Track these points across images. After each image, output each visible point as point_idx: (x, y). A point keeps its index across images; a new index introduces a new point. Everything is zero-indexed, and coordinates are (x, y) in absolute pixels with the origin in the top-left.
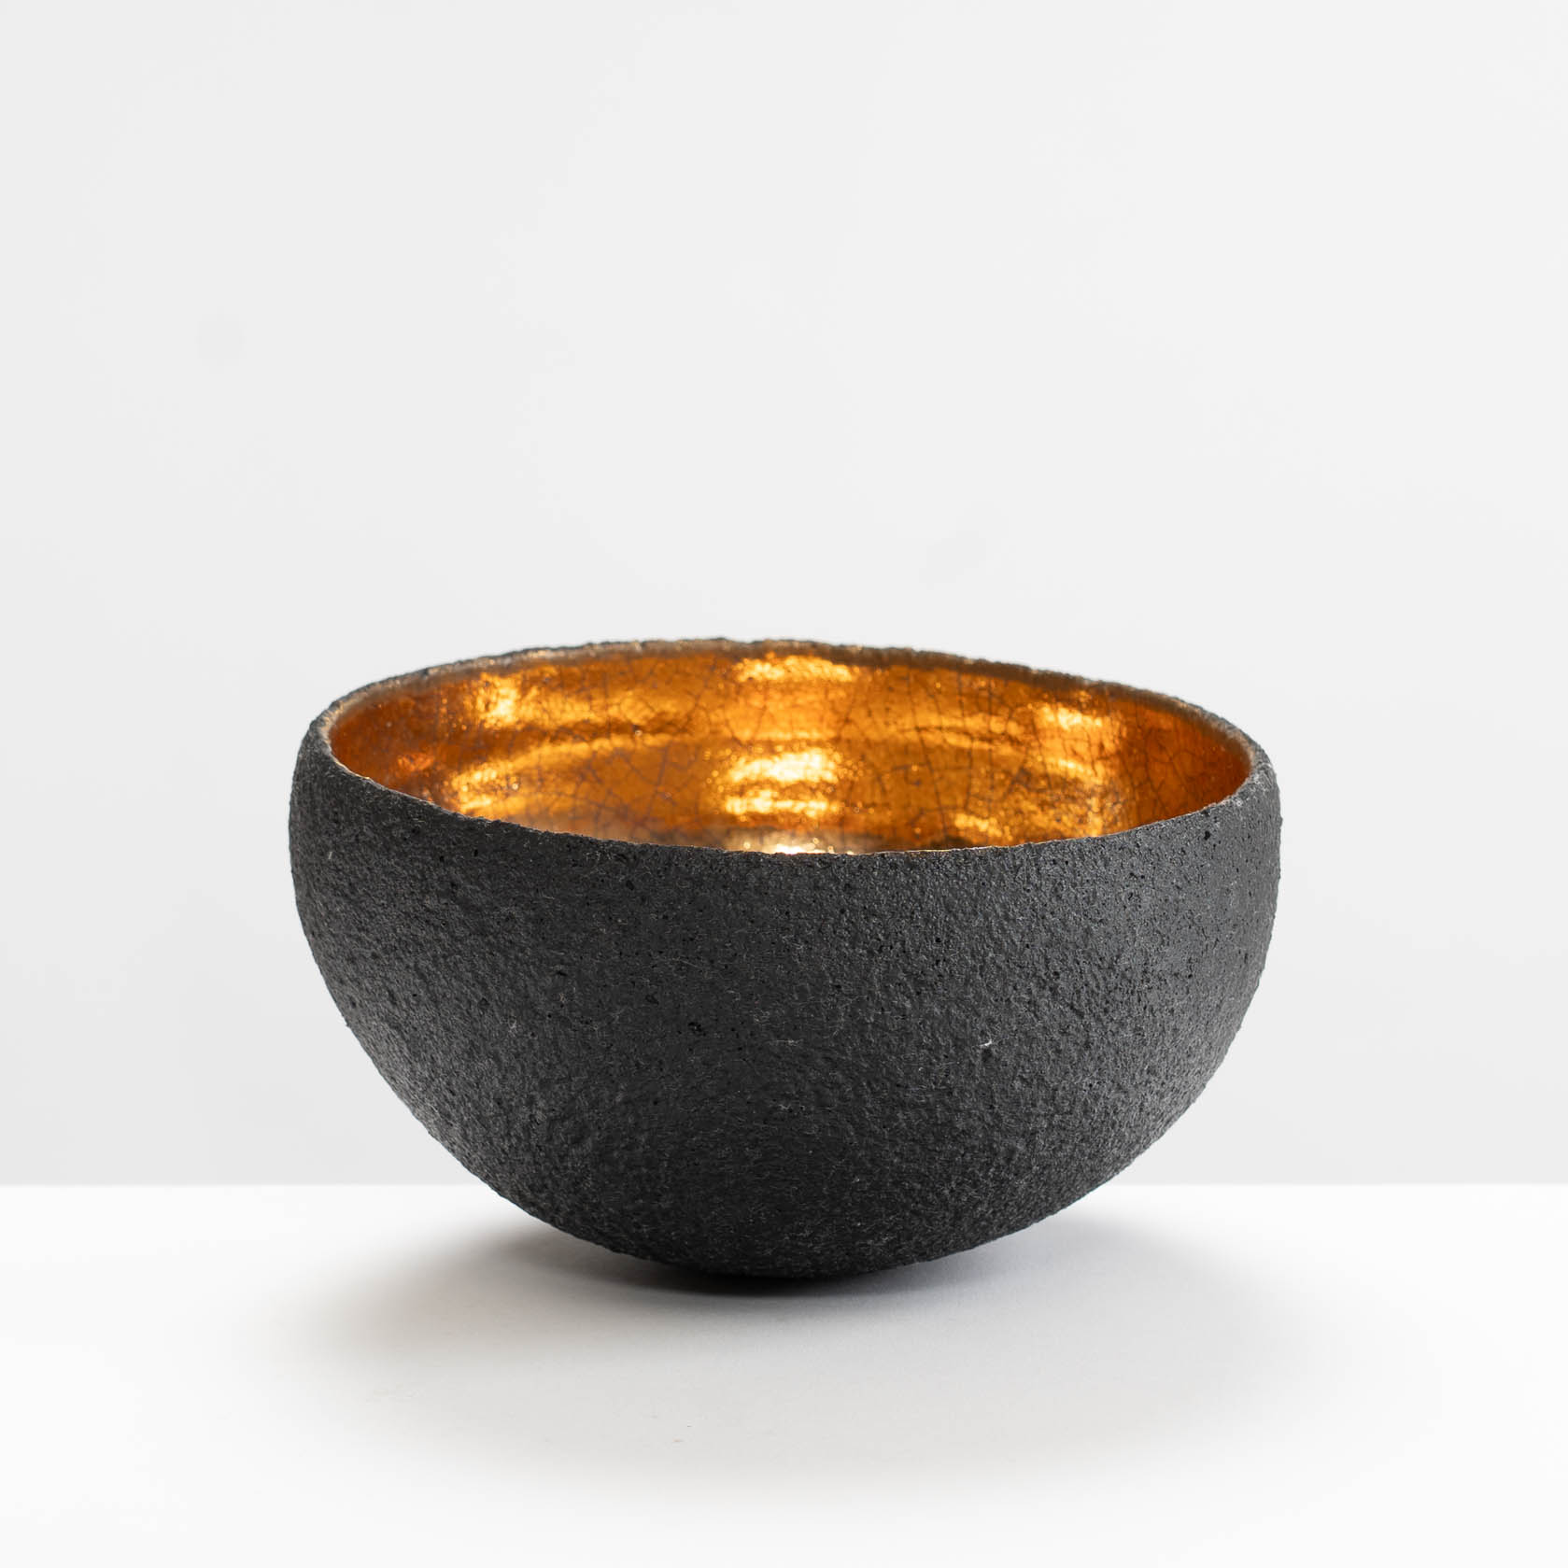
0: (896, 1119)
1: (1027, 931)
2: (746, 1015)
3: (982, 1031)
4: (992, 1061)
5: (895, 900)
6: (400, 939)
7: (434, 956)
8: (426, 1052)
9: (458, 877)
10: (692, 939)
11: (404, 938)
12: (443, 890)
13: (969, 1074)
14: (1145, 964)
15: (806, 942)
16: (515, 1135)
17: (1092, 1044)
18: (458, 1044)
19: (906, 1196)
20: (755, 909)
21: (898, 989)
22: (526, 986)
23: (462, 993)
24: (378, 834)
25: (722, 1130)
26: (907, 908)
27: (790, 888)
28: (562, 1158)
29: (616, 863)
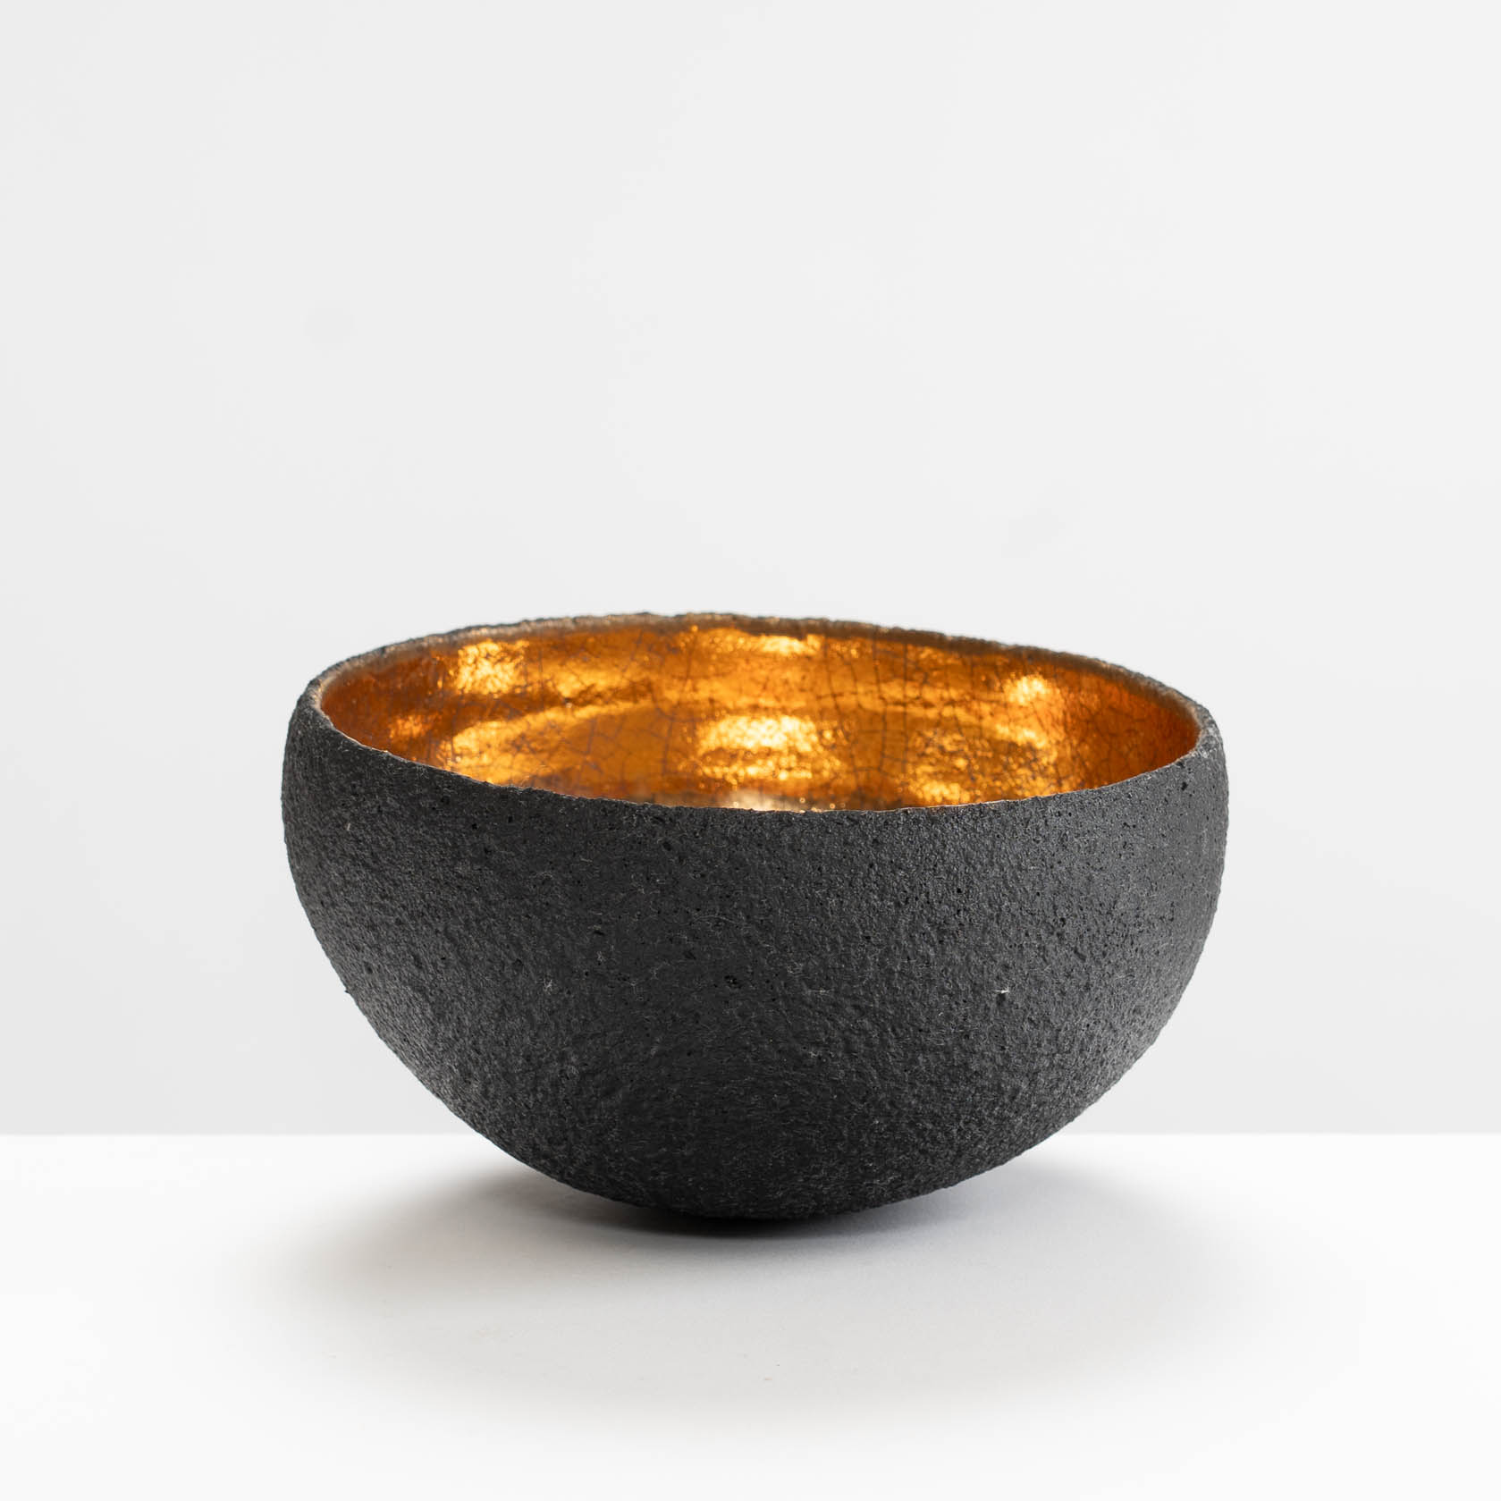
0: (917, 1062)
1: (1037, 880)
2: (781, 967)
3: (998, 977)
4: (1006, 1005)
5: (919, 854)
6: (429, 905)
7: (466, 921)
8: (451, 1013)
9: (492, 843)
10: (728, 896)
11: (433, 904)
12: (476, 856)
13: (985, 1018)
14: (1138, 909)
15: (838, 896)
16: (542, 1091)
17: (1092, 986)
18: (488, 1004)
19: (918, 1135)
20: (789, 865)
21: (922, 937)
22: (563, 947)
23: (495, 955)
24: (404, 805)
25: (753, 1079)
26: (930, 861)
27: (822, 844)
28: (588, 1111)
29: (654, 825)
